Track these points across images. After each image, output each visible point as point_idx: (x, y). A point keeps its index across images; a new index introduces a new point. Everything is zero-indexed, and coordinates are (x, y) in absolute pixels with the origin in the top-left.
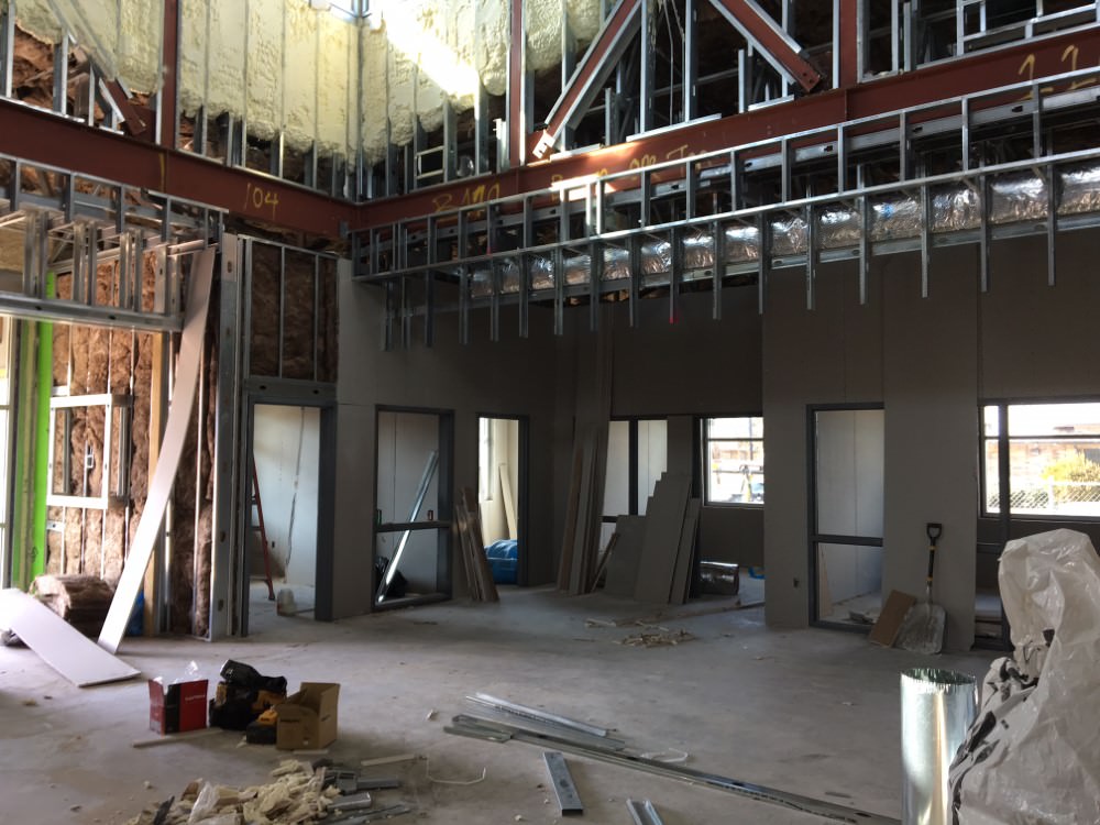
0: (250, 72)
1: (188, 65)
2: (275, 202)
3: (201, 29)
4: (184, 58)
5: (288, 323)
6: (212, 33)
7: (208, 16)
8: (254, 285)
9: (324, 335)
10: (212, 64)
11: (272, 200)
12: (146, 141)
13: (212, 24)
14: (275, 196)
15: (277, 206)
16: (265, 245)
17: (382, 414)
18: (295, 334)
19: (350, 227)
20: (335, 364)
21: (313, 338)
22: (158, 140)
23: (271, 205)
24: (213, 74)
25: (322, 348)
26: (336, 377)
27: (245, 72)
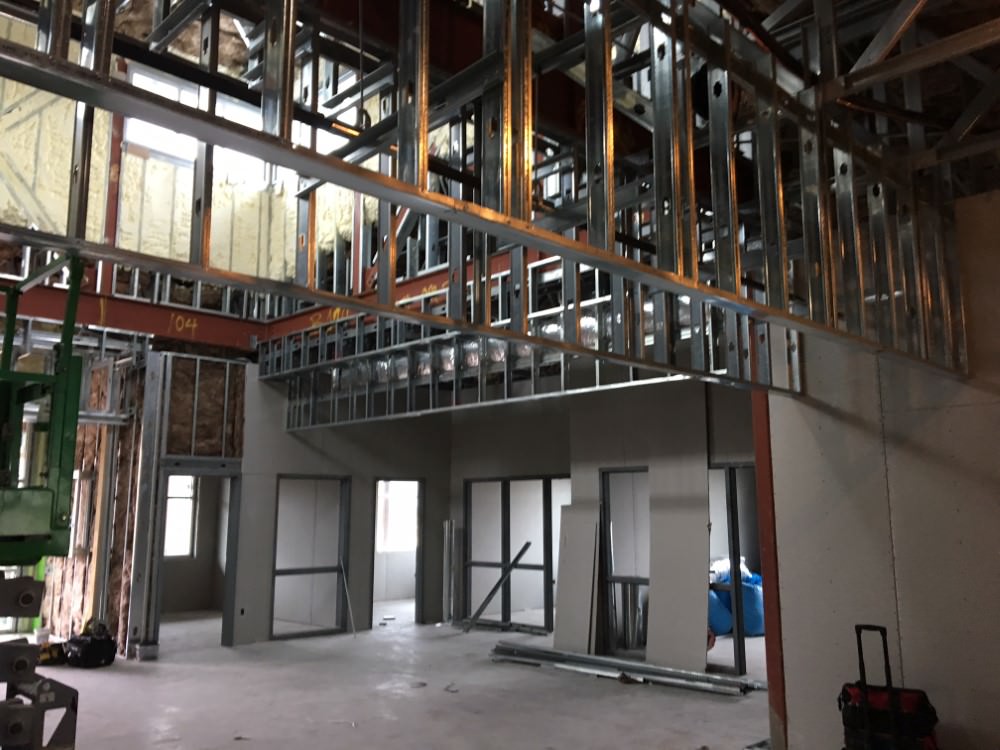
0: (175, 234)
1: (124, 235)
2: (195, 325)
3: (136, 209)
4: (121, 230)
5: (201, 414)
6: (145, 211)
7: (142, 199)
8: (173, 388)
9: (232, 422)
10: (144, 232)
11: (192, 325)
12: (89, 291)
13: (145, 204)
14: (195, 320)
15: (196, 328)
16: (183, 358)
17: (283, 482)
18: (207, 422)
19: (258, 340)
20: (241, 444)
21: (222, 423)
22: (98, 290)
23: (190, 329)
24: (144, 238)
25: (230, 431)
26: (241, 455)
27: (171, 235)
